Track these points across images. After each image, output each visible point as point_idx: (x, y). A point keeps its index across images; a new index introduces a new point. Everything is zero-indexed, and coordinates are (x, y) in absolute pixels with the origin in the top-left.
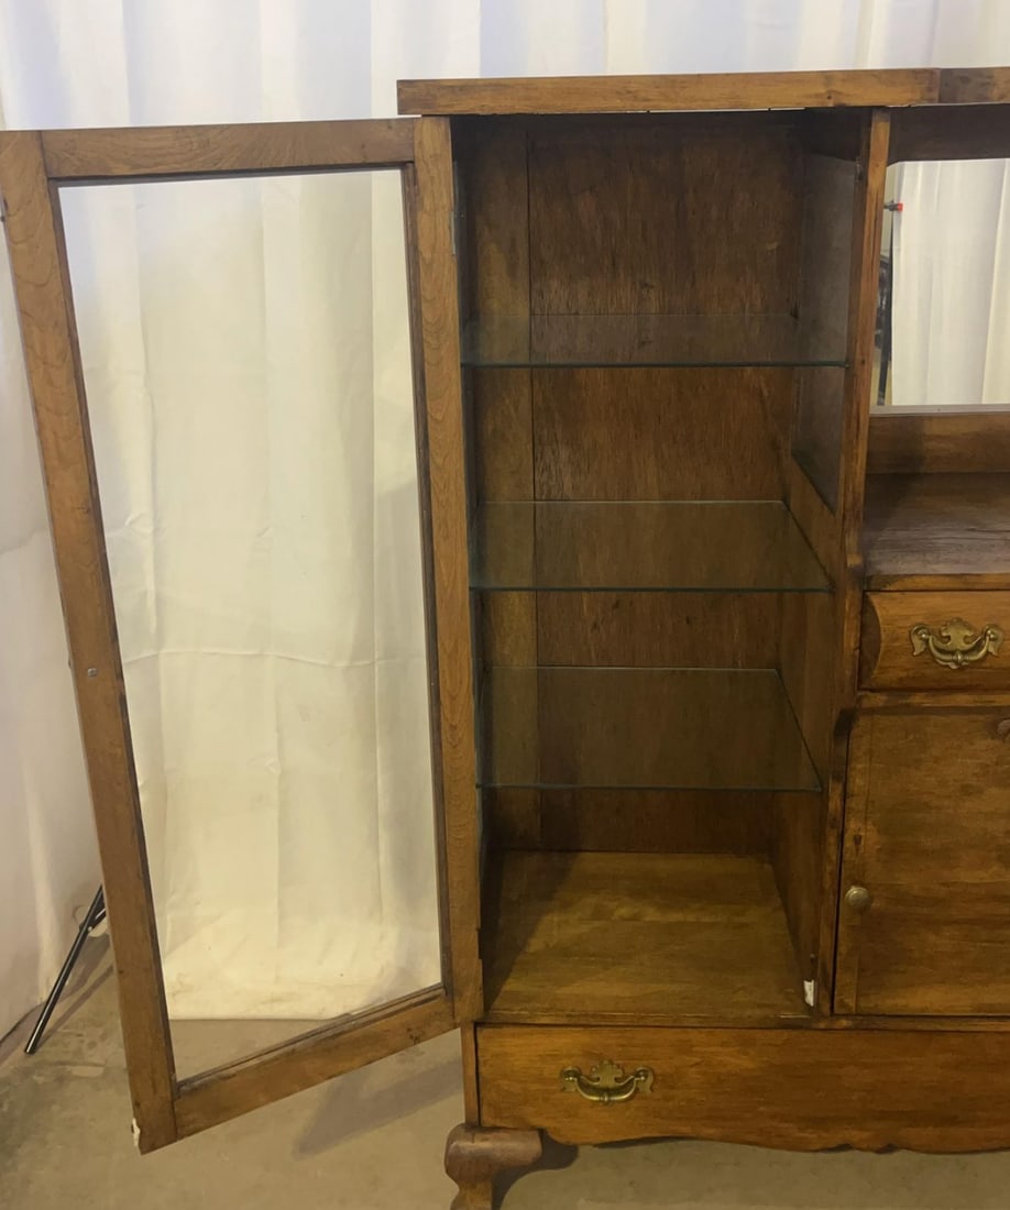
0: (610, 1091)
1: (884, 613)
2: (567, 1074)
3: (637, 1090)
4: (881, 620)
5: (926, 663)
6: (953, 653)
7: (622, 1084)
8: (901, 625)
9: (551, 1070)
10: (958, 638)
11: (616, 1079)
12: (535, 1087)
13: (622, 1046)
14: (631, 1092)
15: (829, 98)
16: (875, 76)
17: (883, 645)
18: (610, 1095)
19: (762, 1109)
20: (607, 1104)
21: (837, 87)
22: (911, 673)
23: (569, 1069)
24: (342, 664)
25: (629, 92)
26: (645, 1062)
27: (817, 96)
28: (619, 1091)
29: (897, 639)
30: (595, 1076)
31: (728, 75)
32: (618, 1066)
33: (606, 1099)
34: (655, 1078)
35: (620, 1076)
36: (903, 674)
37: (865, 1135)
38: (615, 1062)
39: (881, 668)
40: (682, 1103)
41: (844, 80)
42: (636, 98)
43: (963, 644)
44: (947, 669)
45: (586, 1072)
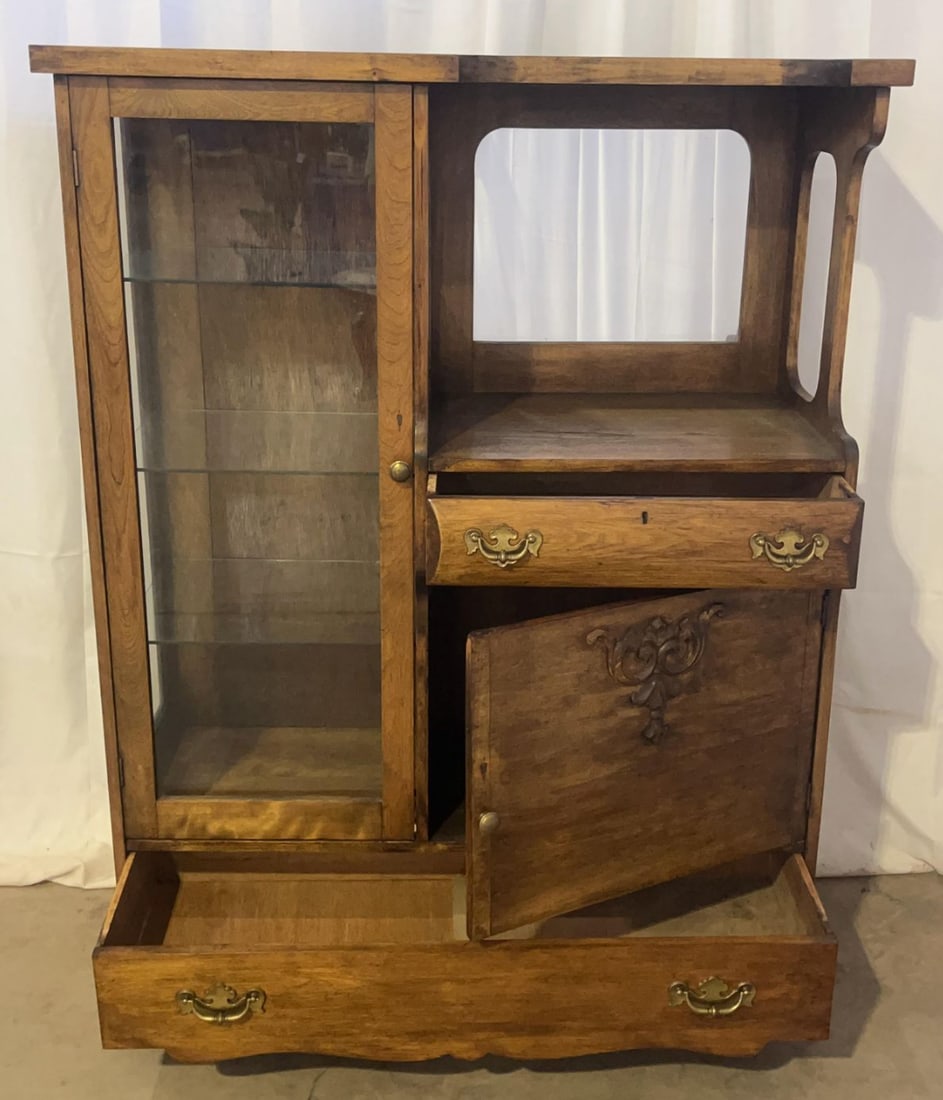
0: (224, 1012)
1: (443, 518)
2: (184, 996)
3: (250, 1010)
4: (439, 524)
5: (478, 562)
6: (498, 553)
7: (234, 1005)
8: (457, 529)
9: (167, 994)
10: (503, 540)
11: (229, 1001)
12: (152, 1010)
13: (234, 969)
14: (244, 1012)
15: (375, 74)
16: (408, 59)
17: (442, 545)
18: (224, 1016)
19: (368, 1025)
20: (221, 1024)
21: (380, 65)
22: (469, 570)
23: (185, 991)
24: (52, 555)
25: (217, 63)
26: (257, 984)
27: (365, 72)
28: (233, 1011)
29: (454, 541)
30: (209, 998)
31: (294, 52)
32: (230, 988)
33: (220, 1019)
34: (265, 999)
35: (232, 997)
36: (462, 571)
37: (465, 1045)
38: (227, 984)
39: (442, 566)
40: (294, 1021)
41: (385, 61)
42: (222, 68)
43: (508, 545)
44: (494, 568)
45: (201, 995)
